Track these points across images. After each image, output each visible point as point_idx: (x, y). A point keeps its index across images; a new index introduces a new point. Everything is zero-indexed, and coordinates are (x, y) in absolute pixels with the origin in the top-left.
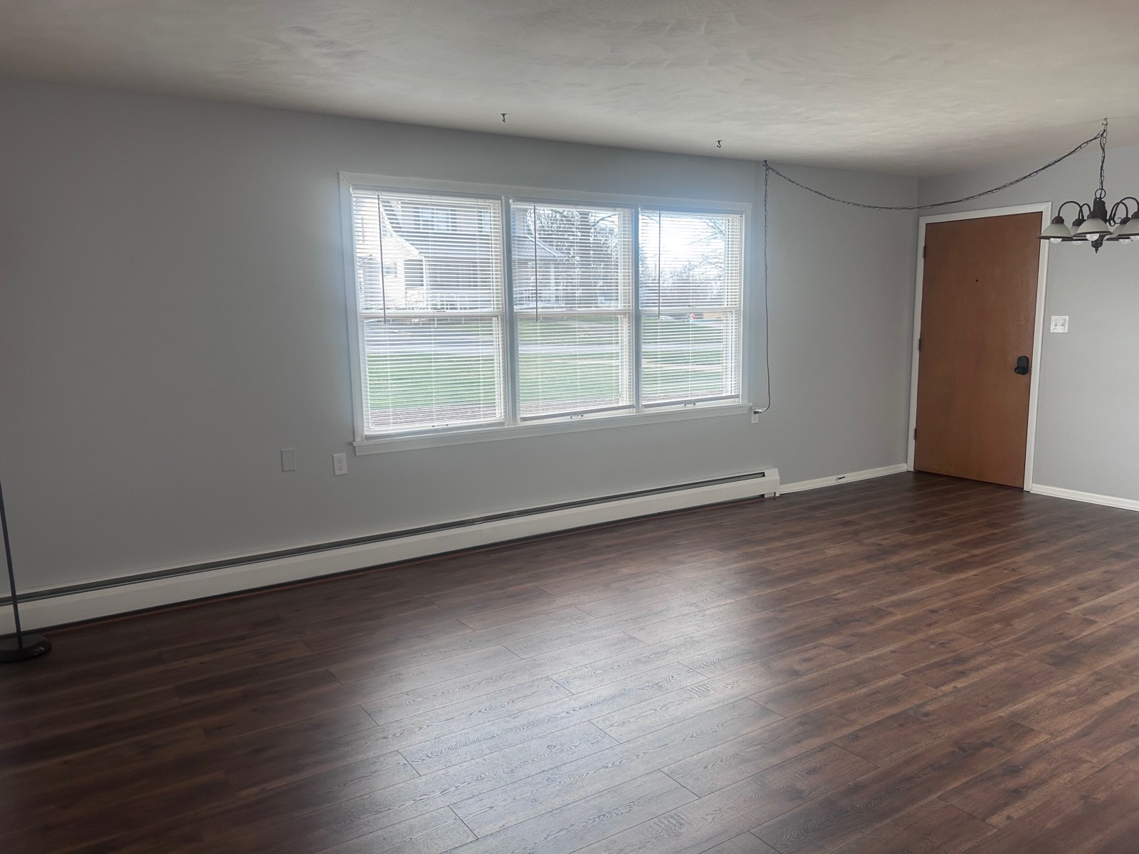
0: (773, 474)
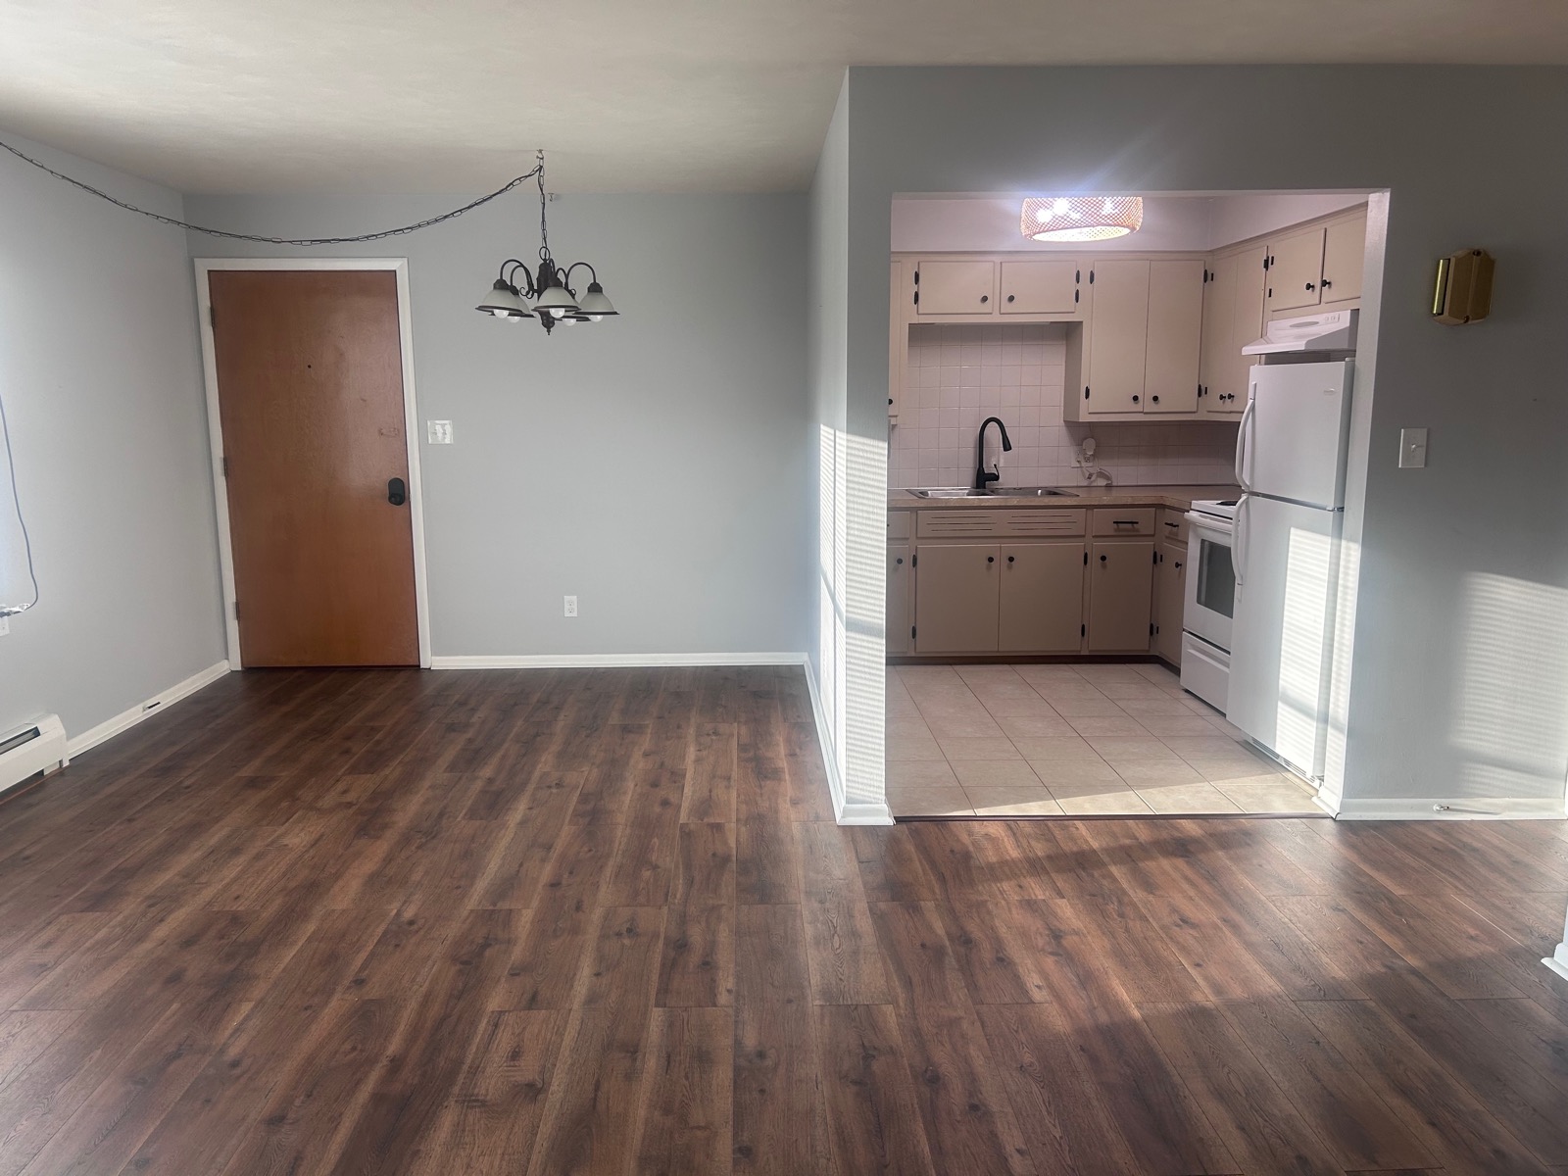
0: (52, 727)
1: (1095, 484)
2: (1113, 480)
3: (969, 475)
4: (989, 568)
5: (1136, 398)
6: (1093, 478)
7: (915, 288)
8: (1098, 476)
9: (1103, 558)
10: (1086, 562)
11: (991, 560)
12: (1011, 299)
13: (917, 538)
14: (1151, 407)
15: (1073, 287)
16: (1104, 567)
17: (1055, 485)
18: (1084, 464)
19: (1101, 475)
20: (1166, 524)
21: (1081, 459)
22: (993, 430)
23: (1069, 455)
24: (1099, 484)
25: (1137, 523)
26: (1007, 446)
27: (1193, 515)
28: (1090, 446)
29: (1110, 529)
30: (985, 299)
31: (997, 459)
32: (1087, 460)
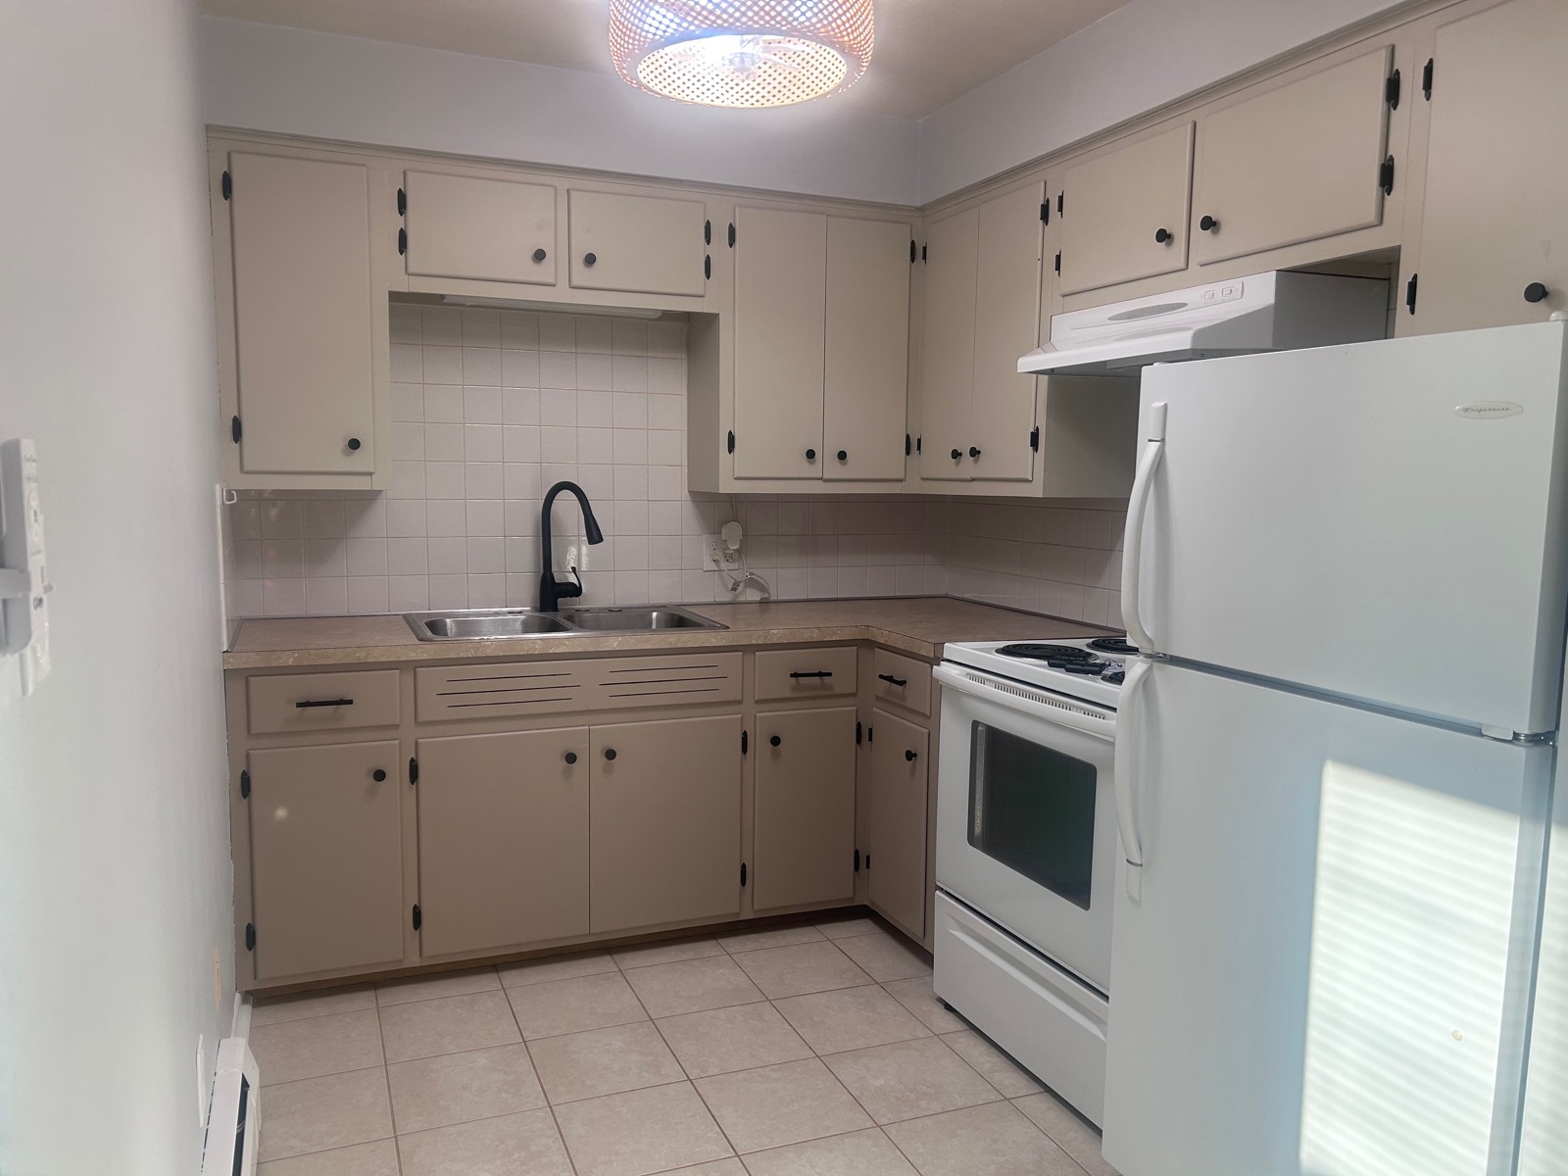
1: (742, 599)
2: (772, 591)
3: (525, 586)
4: (567, 774)
5: (811, 454)
6: (740, 589)
7: (398, 222)
8: (746, 586)
9: (775, 741)
10: (744, 750)
11: (571, 758)
12: (590, 260)
13: (418, 723)
14: (834, 469)
15: (700, 249)
16: (776, 756)
17: (678, 600)
18: (724, 565)
19: (752, 583)
20: (881, 677)
21: (719, 556)
22: (566, 502)
23: (699, 550)
24: (749, 599)
25: (830, 674)
26: (594, 535)
27: (945, 671)
28: (733, 534)
29: (784, 687)
30: (540, 256)
31: (575, 557)
32: (729, 558)
